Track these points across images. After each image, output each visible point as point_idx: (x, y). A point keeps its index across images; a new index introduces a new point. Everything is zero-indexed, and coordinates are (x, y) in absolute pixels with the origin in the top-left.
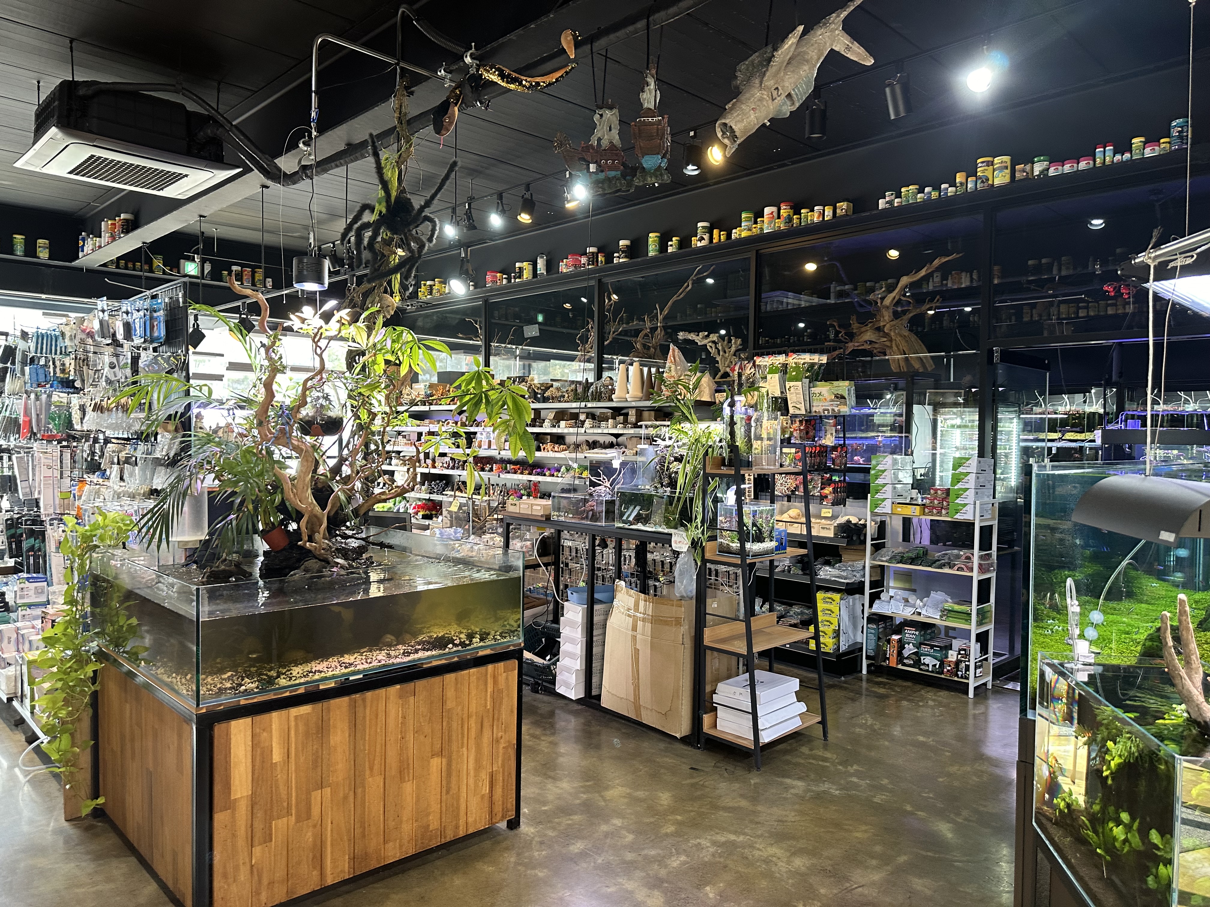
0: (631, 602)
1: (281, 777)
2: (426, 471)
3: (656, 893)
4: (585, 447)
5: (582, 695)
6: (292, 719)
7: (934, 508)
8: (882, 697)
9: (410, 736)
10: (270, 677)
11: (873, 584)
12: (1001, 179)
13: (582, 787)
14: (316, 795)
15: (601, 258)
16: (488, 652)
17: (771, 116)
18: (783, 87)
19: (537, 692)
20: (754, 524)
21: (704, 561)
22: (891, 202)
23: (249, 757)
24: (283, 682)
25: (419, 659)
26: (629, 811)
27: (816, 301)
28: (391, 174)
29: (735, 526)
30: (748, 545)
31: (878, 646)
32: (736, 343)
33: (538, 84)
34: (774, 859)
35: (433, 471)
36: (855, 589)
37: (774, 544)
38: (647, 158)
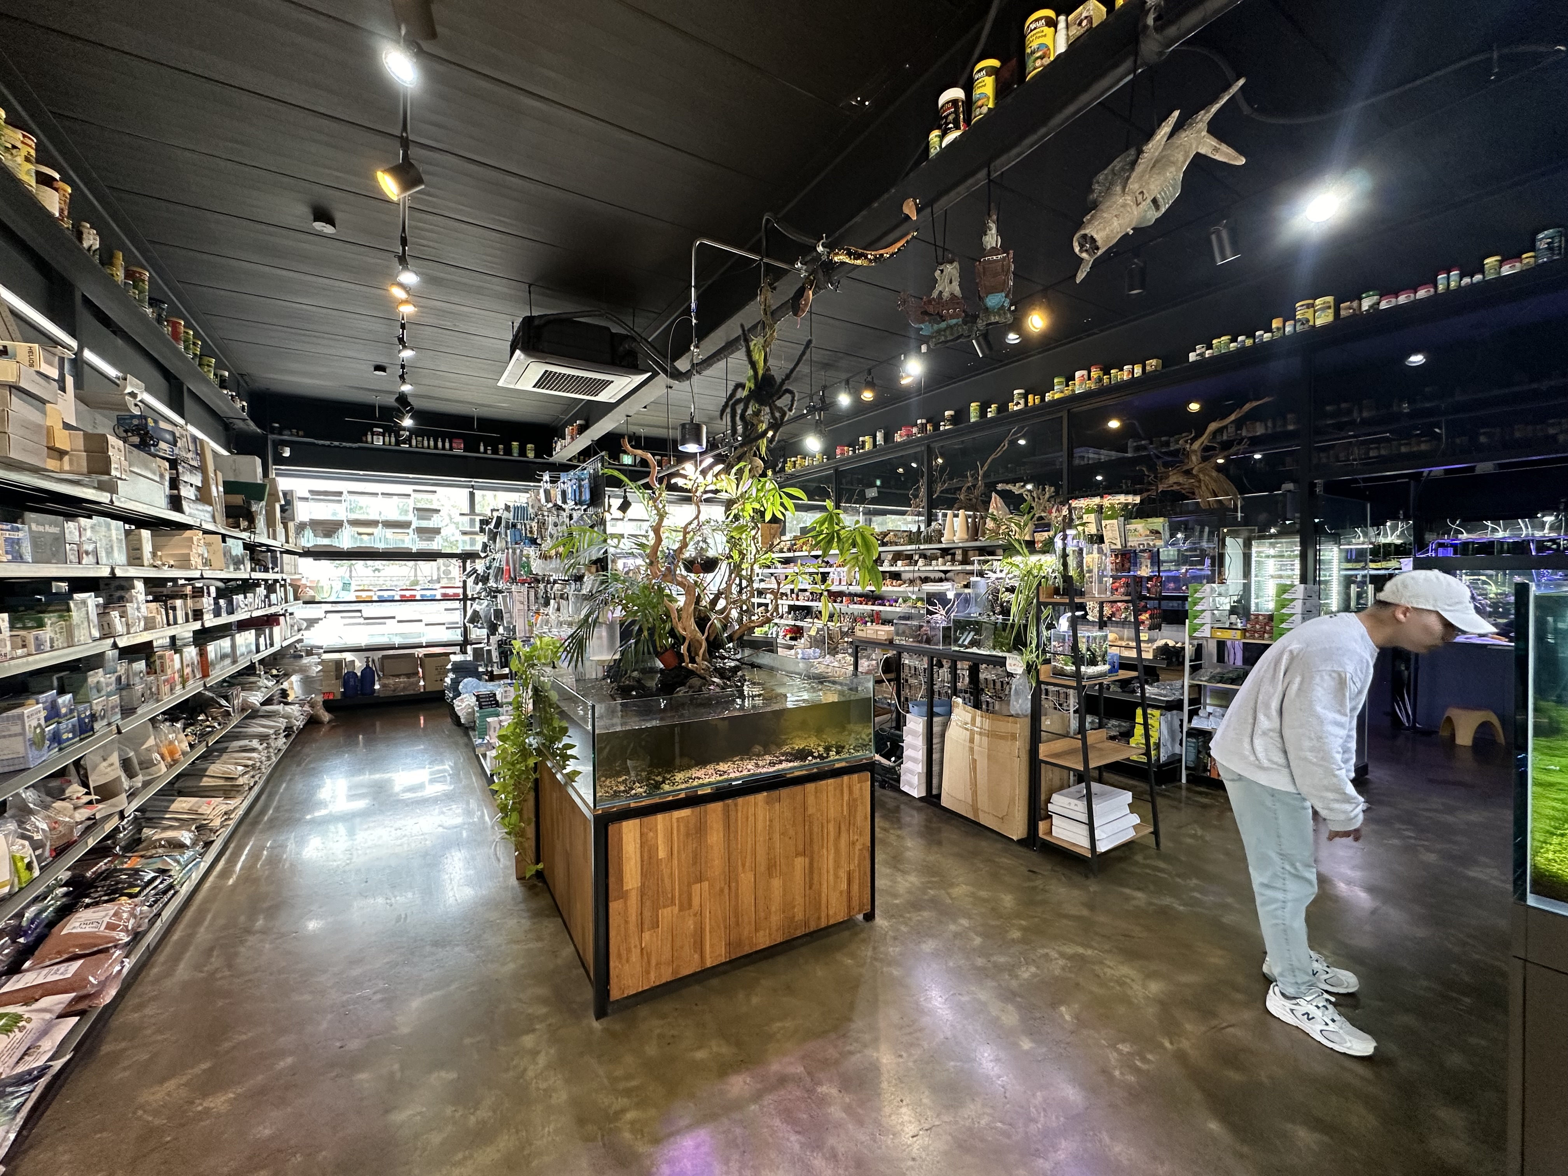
0: (968, 717)
1: (666, 872)
2: (792, 603)
3: (1010, 1008)
4: (918, 582)
5: (923, 794)
6: (674, 820)
7: (1255, 632)
8: (1204, 806)
9: (777, 836)
10: (656, 782)
11: (1192, 702)
12: (1323, 319)
13: (929, 882)
14: (696, 887)
15: (929, 427)
16: (843, 764)
17: (1133, 225)
18: (1149, 191)
19: (884, 788)
20: (1088, 649)
21: (1039, 683)
22: (1202, 354)
23: (639, 855)
24: (666, 787)
25: (783, 770)
26: (975, 912)
27: (1114, 455)
28: (758, 357)
29: (1067, 649)
30: (1083, 669)
31: (1198, 757)
32: (1049, 490)
33: (882, 255)
34: (1128, 981)
35: (797, 603)
36: (1175, 706)
37: (1107, 667)
38: (990, 297)
